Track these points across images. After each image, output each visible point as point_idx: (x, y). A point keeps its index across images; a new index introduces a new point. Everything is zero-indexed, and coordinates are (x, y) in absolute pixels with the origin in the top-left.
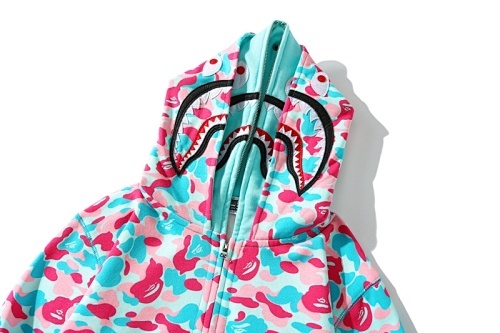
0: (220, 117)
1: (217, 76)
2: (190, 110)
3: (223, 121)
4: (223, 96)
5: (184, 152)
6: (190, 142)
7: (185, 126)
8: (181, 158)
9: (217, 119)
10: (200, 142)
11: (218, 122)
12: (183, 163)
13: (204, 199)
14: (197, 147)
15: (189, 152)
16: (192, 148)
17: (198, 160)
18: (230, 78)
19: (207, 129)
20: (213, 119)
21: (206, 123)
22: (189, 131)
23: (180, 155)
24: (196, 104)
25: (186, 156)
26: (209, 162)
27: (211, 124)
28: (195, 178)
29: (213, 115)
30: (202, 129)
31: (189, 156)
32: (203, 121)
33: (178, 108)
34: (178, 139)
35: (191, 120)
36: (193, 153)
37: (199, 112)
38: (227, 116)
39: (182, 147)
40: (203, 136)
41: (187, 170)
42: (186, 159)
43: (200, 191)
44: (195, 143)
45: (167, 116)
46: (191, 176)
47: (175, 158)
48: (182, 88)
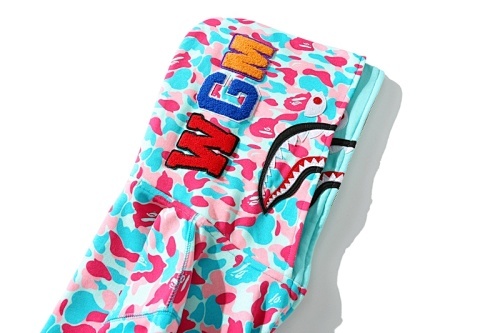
0: (318, 159)
1: (319, 119)
2: (285, 145)
3: (321, 164)
4: (324, 139)
5: (273, 189)
6: (282, 179)
7: (278, 161)
8: (269, 195)
9: (314, 160)
10: (292, 181)
11: (314, 163)
12: (271, 200)
13: (288, 244)
14: (288, 186)
15: (279, 190)
16: (283, 186)
17: (288, 200)
18: (334, 123)
19: (302, 169)
20: (310, 159)
21: (301, 162)
22: (281, 166)
23: (269, 191)
24: (292, 140)
25: (275, 193)
26: (300, 204)
27: (307, 165)
28: (282, 219)
29: (310, 155)
30: (296, 168)
31: (278, 194)
32: (299, 159)
33: (273, 140)
34: (269, 173)
35: (284, 155)
36: (283, 191)
37: (294, 149)
38: (325, 159)
39: (272, 183)
40: (296, 175)
41: (274, 209)
42: (274, 197)
43: (285, 234)
44: (286, 181)
45: (259, 148)
46: (278, 216)
47: (263, 193)
48: (280, 122)
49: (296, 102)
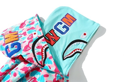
0: (46, 45)
1: (38, 37)
2: (35, 48)
4: (43, 40)
6: (41, 56)
8: (41, 62)
10: (44, 54)
11: (45, 47)
12: (43, 63)
13: (55, 68)
15: (42, 59)
16: (43, 57)
17: (46, 59)
18: (42, 35)
19: (44, 50)
20: (44, 47)
21: (42, 49)
22: (38, 53)
23: (40, 61)
24: (36, 45)
25: (42, 60)
26: (50, 58)
28: (49, 65)
30: (42, 51)
31: (43, 60)
32: (41, 49)
33: (31, 49)
34: (37, 57)
35: (37, 50)
36: (44, 58)
37: (38, 47)
39: (39, 59)
40: (44, 52)
41: (45, 64)
42: (43, 61)
43: (52, 67)
45: (29, 53)
46: (47, 65)
47: (39, 63)
48: (30, 44)
49: (30, 37)
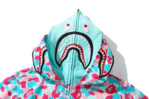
3: (45, 48)
6: (39, 61)
8: (38, 69)
9: (43, 49)
10: (42, 59)
12: (40, 69)
14: (42, 62)
15: (40, 65)
17: (44, 66)
19: (42, 54)
23: (37, 67)
25: (39, 67)
27: (42, 52)
28: (47, 72)
29: (41, 48)
30: (40, 55)
32: (39, 52)
38: (45, 46)
39: (37, 64)
40: (41, 57)
41: (42, 71)
